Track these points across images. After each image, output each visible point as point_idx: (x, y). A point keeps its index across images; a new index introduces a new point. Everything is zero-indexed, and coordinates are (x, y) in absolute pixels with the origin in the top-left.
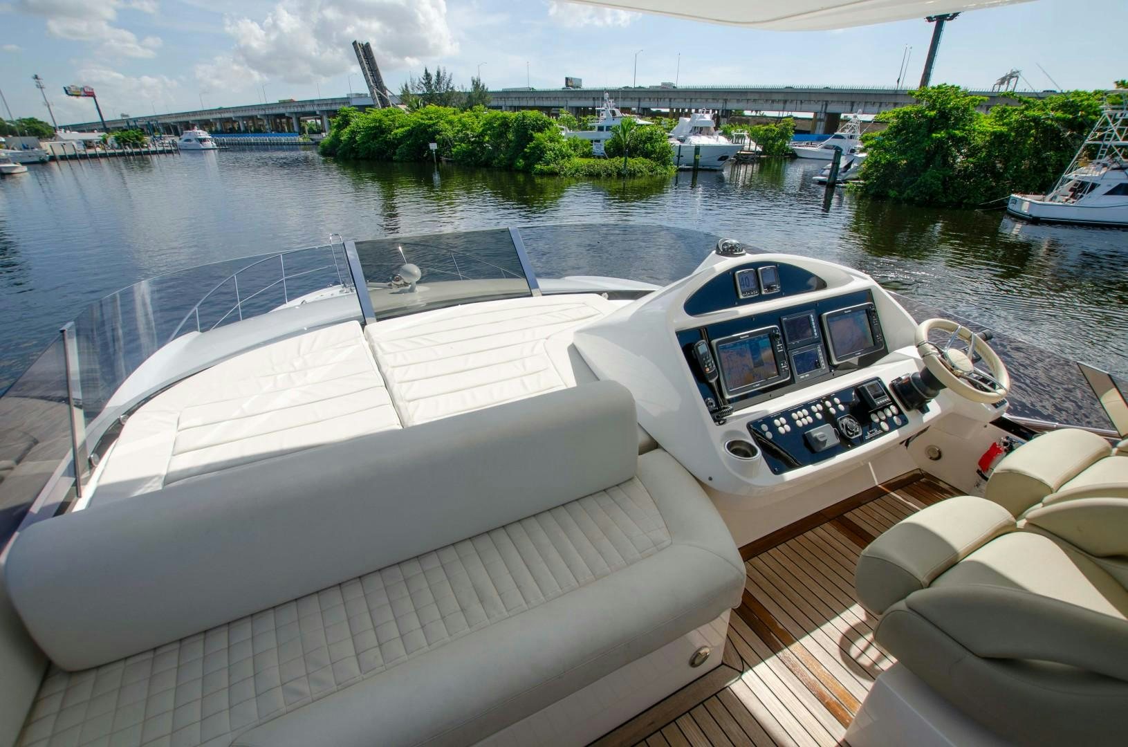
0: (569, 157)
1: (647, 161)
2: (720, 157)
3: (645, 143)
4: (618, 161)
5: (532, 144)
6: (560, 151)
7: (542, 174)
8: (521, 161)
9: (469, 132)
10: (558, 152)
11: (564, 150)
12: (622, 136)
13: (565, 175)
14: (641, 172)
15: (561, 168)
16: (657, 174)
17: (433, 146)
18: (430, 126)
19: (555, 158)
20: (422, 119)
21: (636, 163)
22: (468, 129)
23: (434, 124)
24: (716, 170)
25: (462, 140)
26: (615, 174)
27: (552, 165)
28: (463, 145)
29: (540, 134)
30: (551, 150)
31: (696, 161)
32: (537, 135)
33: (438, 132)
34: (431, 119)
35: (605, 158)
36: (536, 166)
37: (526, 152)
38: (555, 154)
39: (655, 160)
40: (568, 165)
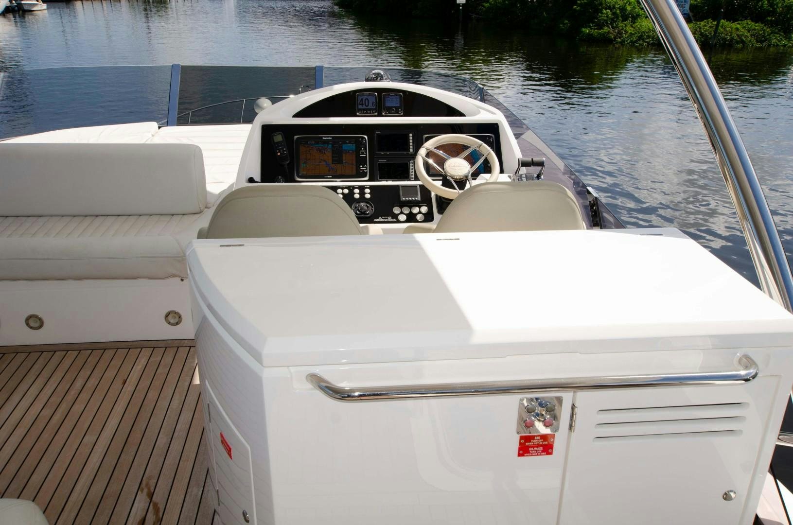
1: (758, 26)
7: (591, 40)
8: (566, 21)
10: (618, 11)
11: (629, 8)
13: (622, 43)
14: (743, 42)
15: (620, 33)
16: (769, 45)
19: (612, 19)
21: (737, 29)
27: (606, 29)
30: (609, 8)
35: (690, 20)
36: (584, 29)
38: (614, 14)
39: (771, 24)
40: (630, 30)
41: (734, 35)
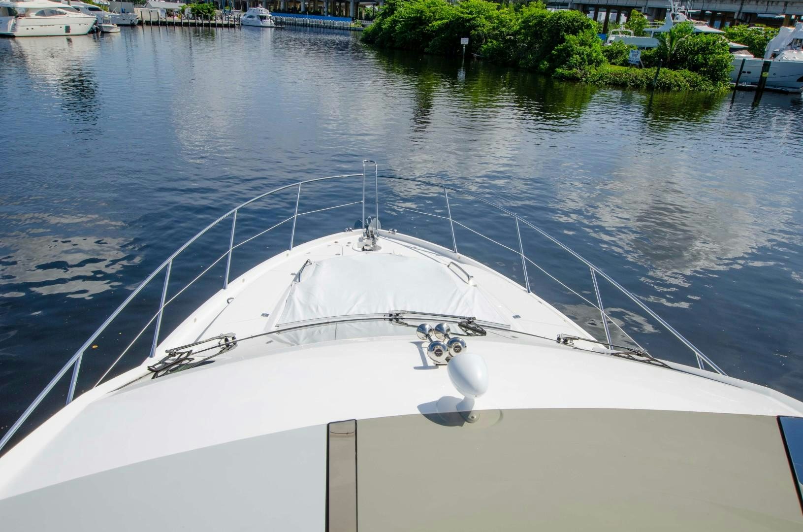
0: (598, 63)
1: (693, 75)
2: (799, 77)
3: (697, 53)
4: (651, 72)
5: (560, 47)
6: (589, 55)
7: (562, 78)
8: (546, 63)
9: (503, 29)
10: (586, 57)
11: (594, 55)
12: (668, 44)
13: (586, 81)
14: (679, 86)
15: (585, 74)
16: (700, 90)
17: (465, 41)
18: (468, 20)
19: (581, 63)
20: (462, 13)
21: (676, 76)
22: (504, 26)
23: (473, 19)
24: (787, 93)
25: (495, 37)
26: (645, 86)
27: (575, 70)
28: (495, 42)
29: (571, 36)
30: (579, 54)
31: (763, 80)
32: (570, 37)
33: (474, 27)
34: (471, 13)
35: (640, 67)
36: (557, 69)
37: (554, 55)
38: (582, 59)
39: (704, 73)
40: (593, 71)
41: (673, 80)
